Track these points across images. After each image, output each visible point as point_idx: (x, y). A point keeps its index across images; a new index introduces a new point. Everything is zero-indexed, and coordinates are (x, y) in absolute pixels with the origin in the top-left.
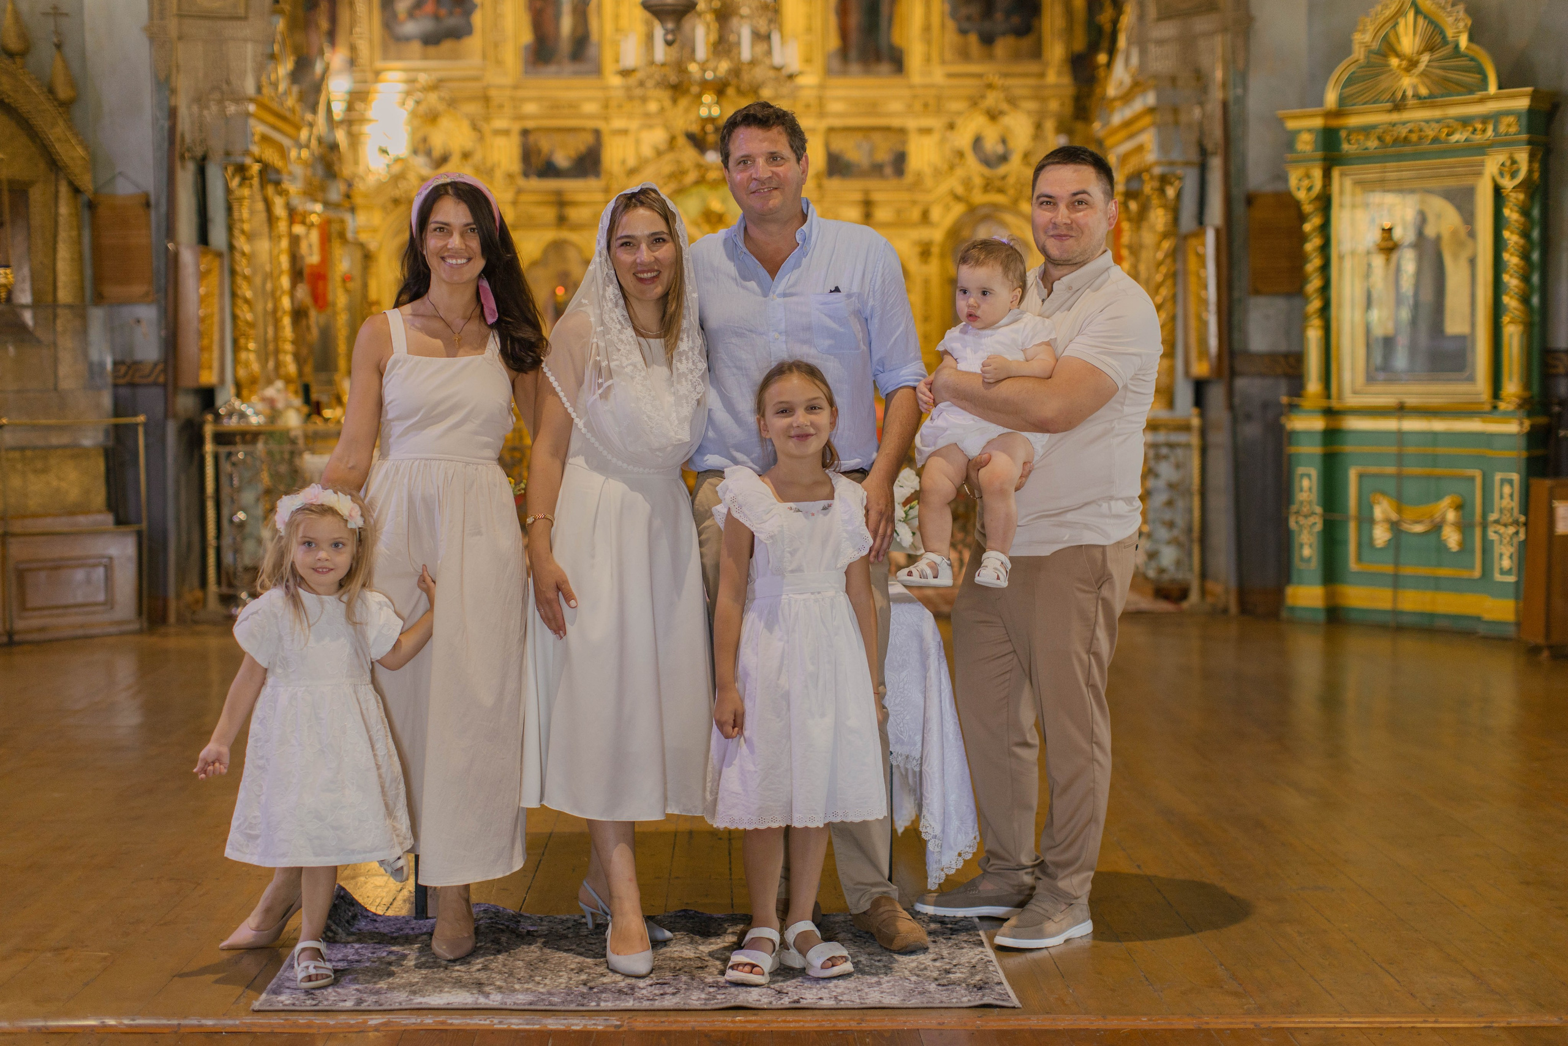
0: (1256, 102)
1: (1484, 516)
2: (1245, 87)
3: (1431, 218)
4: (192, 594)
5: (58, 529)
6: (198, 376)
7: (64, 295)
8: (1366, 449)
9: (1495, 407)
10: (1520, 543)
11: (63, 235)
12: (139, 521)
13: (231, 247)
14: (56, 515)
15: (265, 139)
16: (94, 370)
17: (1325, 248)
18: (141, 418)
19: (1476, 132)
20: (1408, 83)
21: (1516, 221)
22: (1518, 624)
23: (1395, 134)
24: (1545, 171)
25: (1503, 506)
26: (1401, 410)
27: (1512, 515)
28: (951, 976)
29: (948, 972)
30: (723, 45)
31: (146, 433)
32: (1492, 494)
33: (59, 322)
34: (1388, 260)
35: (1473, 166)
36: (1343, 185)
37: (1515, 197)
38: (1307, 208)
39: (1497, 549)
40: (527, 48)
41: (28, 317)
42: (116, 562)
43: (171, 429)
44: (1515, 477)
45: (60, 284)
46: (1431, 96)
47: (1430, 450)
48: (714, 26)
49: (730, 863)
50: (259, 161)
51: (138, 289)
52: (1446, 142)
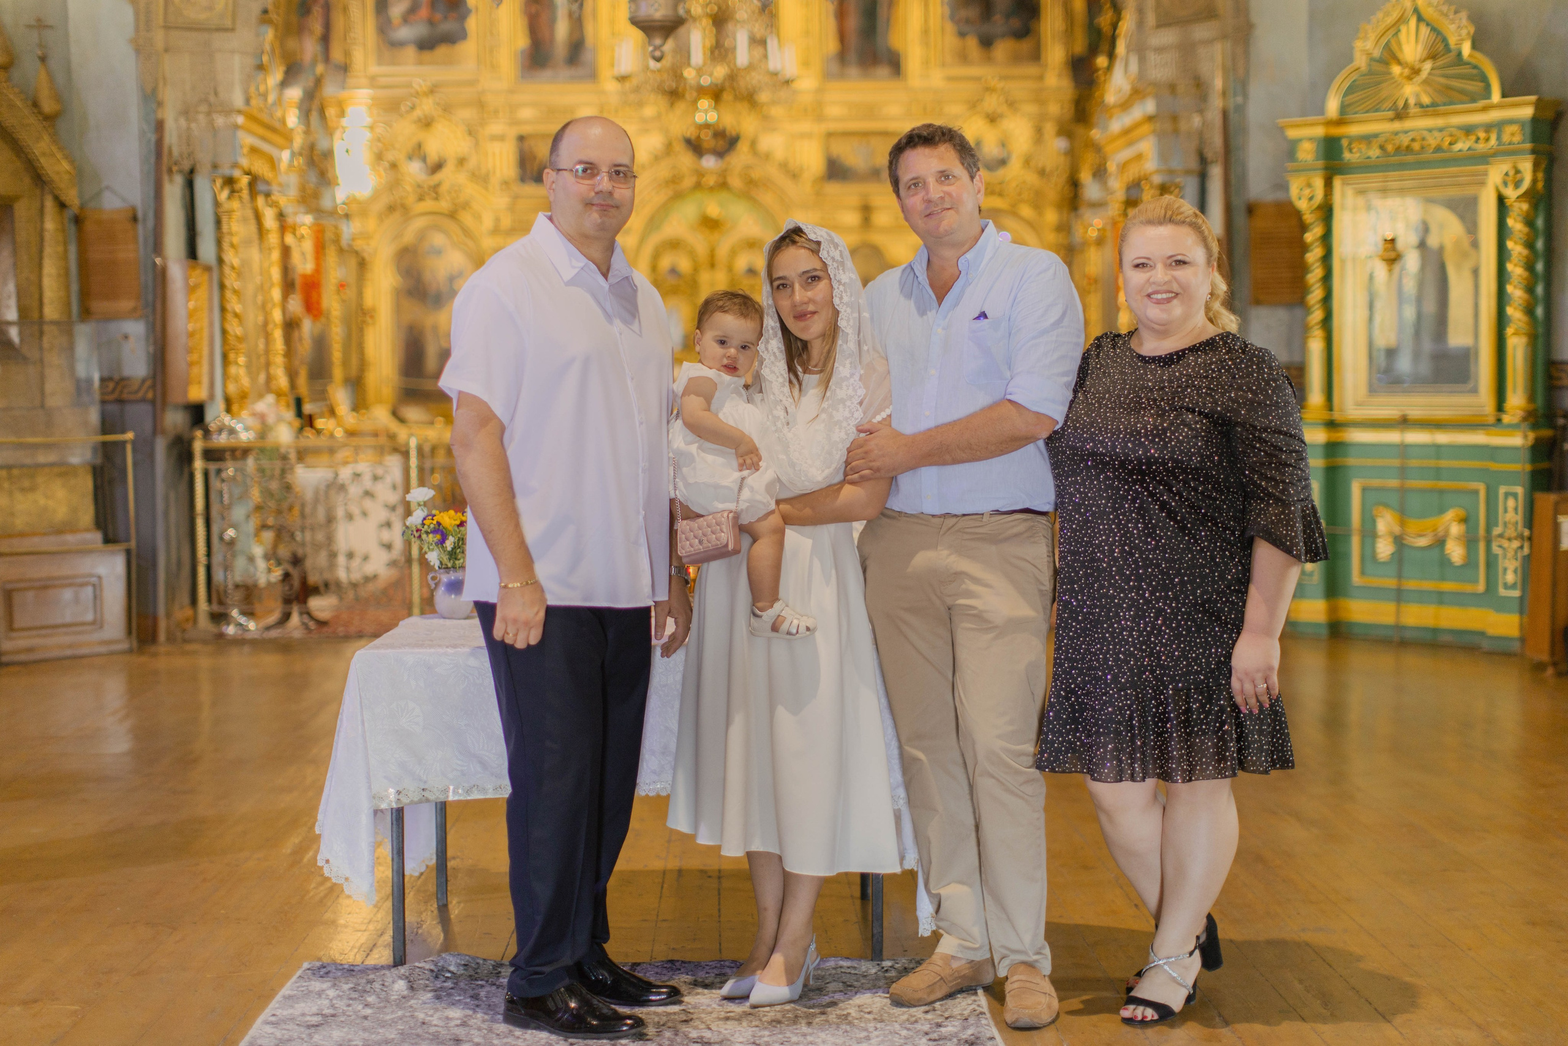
0: (1256, 112)
1: (1488, 530)
2: (1245, 95)
3: (1434, 228)
4: (182, 612)
5: (44, 548)
6: (186, 392)
7: (50, 312)
8: (1369, 462)
9: (1499, 420)
10: (1524, 558)
11: (48, 250)
12: (128, 540)
13: (220, 261)
14: (45, 534)
15: (254, 150)
16: (81, 387)
17: (1327, 259)
18: (130, 435)
19: (1480, 141)
20: (1410, 91)
21: (1520, 231)
22: (1523, 640)
23: (1397, 142)
24: (1549, 180)
25: (1507, 519)
26: (1404, 423)
27: (1516, 529)
28: (943, 1030)
29: (939, 1025)
30: (719, 51)
31: (134, 451)
32: (1497, 505)
33: (46, 340)
34: (1390, 271)
35: (1476, 175)
36: (1344, 194)
37: (1519, 208)
38: (1308, 218)
39: (1502, 563)
40: (523, 52)
41: (14, 333)
42: (105, 582)
43: (161, 447)
44: (1519, 490)
45: (46, 300)
46: (1434, 105)
47: (1432, 463)
48: (711, 30)
49: (719, 904)
50: (248, 173)
51: (126, 304)
52: (1449, 151)
